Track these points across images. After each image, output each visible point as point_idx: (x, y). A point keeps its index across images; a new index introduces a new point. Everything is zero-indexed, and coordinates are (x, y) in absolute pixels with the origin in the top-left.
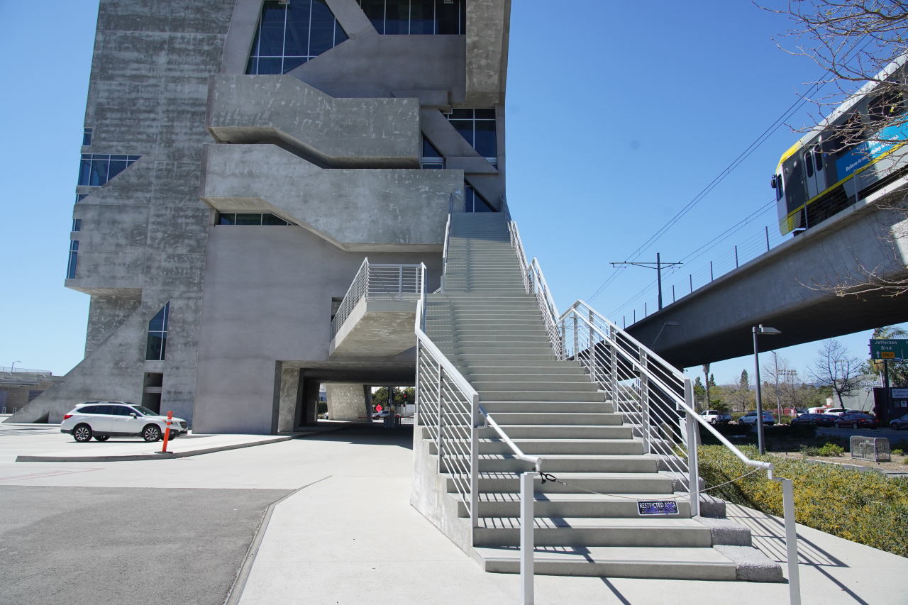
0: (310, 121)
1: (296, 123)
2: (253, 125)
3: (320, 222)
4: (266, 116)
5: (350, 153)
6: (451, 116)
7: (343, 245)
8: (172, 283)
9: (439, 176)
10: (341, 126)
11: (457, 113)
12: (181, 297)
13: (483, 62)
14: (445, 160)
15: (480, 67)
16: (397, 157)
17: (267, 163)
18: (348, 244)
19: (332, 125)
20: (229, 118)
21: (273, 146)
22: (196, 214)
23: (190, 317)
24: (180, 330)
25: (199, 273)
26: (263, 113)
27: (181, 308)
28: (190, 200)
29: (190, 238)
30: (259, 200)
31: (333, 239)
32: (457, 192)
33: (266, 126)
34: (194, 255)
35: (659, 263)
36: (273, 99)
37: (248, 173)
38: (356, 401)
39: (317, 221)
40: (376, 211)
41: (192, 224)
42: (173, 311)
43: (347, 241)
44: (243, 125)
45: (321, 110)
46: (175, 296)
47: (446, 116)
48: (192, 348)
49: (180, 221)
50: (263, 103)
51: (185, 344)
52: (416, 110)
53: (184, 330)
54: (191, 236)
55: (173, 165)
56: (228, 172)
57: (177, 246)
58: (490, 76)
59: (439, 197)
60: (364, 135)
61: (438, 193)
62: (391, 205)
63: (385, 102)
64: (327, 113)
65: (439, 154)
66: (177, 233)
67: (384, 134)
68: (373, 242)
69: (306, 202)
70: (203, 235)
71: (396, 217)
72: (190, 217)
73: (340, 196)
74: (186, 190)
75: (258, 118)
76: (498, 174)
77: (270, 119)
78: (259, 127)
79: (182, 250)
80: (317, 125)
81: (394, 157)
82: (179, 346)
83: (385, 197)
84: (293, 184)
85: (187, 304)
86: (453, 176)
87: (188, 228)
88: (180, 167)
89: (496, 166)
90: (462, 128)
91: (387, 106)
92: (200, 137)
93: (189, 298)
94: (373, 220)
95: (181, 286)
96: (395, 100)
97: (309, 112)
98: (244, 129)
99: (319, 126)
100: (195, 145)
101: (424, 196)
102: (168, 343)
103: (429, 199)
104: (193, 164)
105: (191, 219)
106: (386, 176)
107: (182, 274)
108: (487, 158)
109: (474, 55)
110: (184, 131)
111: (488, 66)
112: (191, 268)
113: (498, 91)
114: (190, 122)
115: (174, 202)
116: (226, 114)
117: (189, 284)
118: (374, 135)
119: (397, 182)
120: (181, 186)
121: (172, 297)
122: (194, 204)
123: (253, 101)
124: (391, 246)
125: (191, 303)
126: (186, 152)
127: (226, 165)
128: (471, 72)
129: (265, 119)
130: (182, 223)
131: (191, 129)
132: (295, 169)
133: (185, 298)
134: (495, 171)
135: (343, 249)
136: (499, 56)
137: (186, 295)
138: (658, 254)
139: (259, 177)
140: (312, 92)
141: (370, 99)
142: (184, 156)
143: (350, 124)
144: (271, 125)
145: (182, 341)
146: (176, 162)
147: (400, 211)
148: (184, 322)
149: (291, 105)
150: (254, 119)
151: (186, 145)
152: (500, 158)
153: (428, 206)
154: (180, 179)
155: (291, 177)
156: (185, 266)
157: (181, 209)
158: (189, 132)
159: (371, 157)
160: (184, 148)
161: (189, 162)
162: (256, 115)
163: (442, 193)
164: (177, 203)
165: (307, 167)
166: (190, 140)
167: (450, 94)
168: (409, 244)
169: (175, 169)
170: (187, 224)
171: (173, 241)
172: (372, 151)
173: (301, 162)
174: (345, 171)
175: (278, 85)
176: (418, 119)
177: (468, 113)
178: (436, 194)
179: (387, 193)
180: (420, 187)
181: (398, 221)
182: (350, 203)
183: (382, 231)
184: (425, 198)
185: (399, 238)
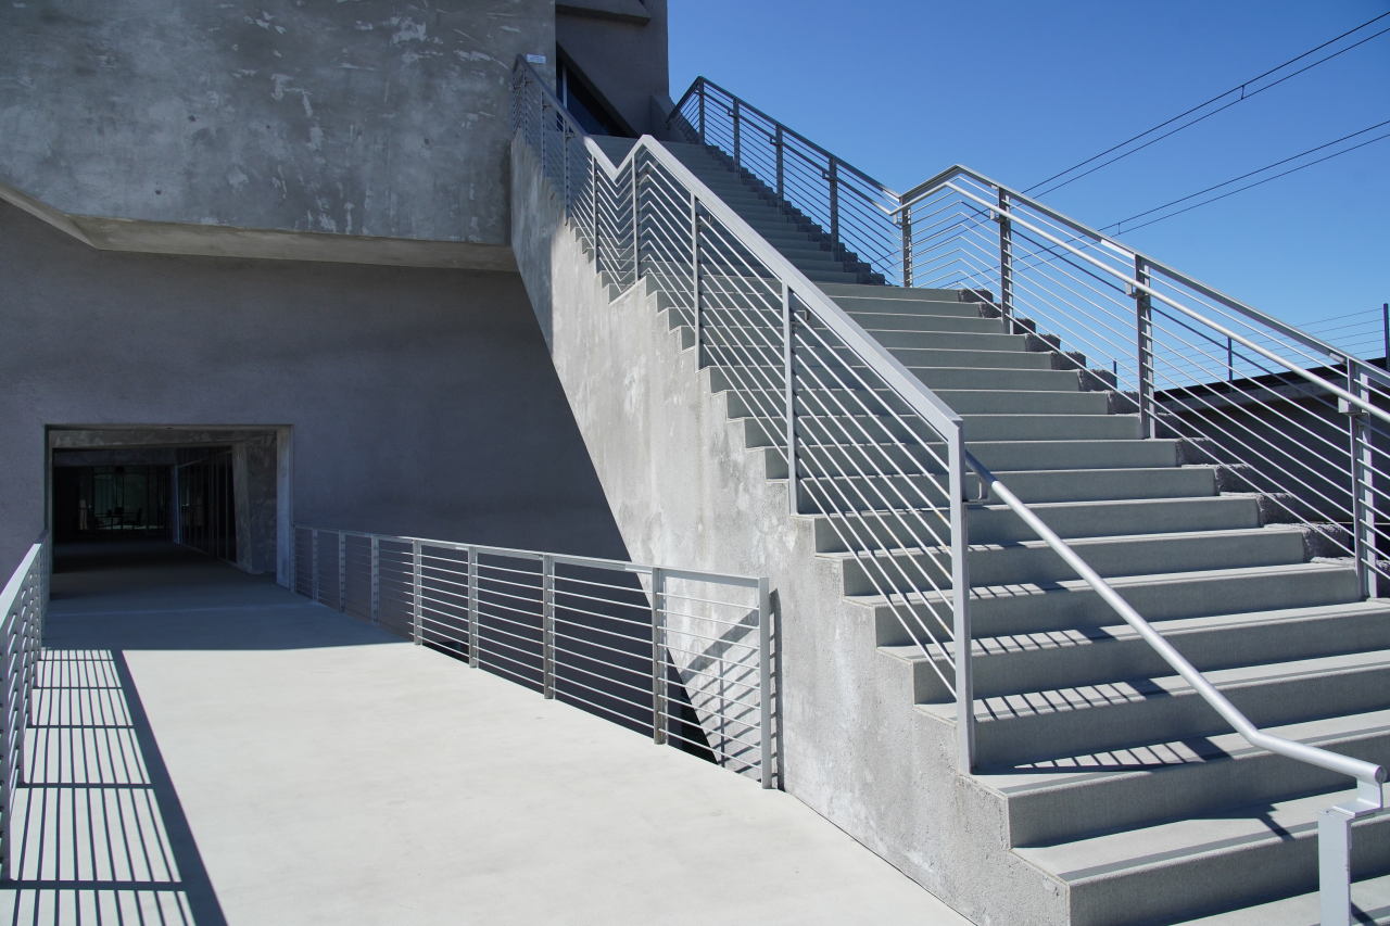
7: (75, 222)
18: (98, 220)
32: (530, 59)
40: (216, 99)
43: (91, 208)
59: (468, 68)
61: (463, 54)
62: (280, 79)
68: (209, 221)
71: (300, 130)
83: (253, 46)
94: (202, 135)
101: (409, 57)
103: (430, 71)
124: (285, 237)
134: (636, 10)
147: (314, 106)
153: (427, 98)
163: (477, 56)
168: (356, 237)
178: (456, 58)
179: (263, 29)
180: (395, 21)
181: (312, 146)
182: (102, 53)
183: (243, 177)
184: (413, 65)
185: (316, 212)
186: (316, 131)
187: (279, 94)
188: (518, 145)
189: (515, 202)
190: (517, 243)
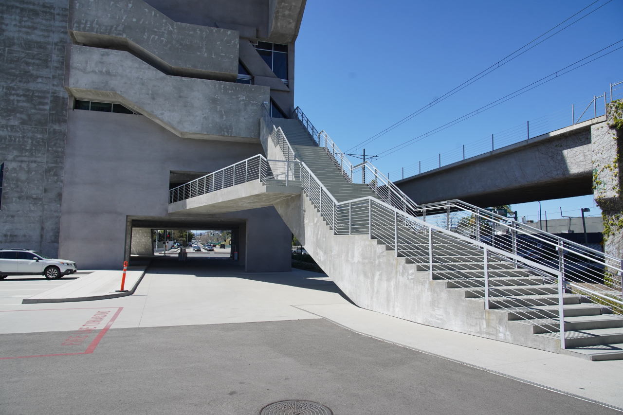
0: (157, 37)
1: (145, 37)
2: (109, 34)
3: (165, 115)
4: (120, 28)
5: (188, 66)
6: (257, 47)
7: (181, 134)
8: (6, 148)
9: (253, 89)
10: (181, 44)
11: (261, 45)
12: (14, 160)
13: (287, 12)
14: (253, 78)
15: (284, 16)
16: (223, 73)
17: (122, 66)
18: (187, 133)
19: (174, 42)
20: (88, 25)
21: (126, 53)
22: (27, 93)
23: (23, 176)
24: (14, 187)
25: (30, 142)
26: (118, 26)
27: (15, 169)
28: (20, 81)
29: (21, 113)
30: (115, 94)
31: (174, 129)
32: (265, 102)
33: (121, 36)
34: (26, 127)
35: (364, 155)
36: (126, 16)
37: (106, 72)
38: (143, 240)
39: (162, 114)
40: (207, 111)
41: (23, 101)
42: (7, 172)
43: (186, 130)
44: (101, 33)
45: (165, 30)
46: (9, 159)
47: (254, 46)
48: (25, 200)
49: (12, 98)
50: (118, 18)
51: (20, 198)
52: (237, 40)
53: (18, 187)
54: (23, 111)
55: (4, 50)
56: (89, 69)
57: (9, 119)
58: (290, 23)
59: (253, 105)
60: (199, 54)
61: (252, 102)
62: (218, 107)
63: (214, 30)
64: (170, 33)
65: (248, 73)
66: (10, 108)
67: (213, 55)
68: (205, 133)
69: (153, 99)
70: (33, 111)
71: (222, 117)
72: (21, 96)
73: (180, 97)
74: (18, 73)
75: (114, 29)
76: (288, 92)
77: (124, 31)
78: (113, 36)
79: (14, 122)
80: (162, 41)
81: (220, 72)
82: (14, 199)
83: (214, 101)
84: (143, 84)
85: (20, 166)
86: (262, 91)
87: (20, 104)
88: (10, 53)
89: (288, 86)
90: (266, 56)
91: (216, 34)
92: (29, 30)
93: (22, 161)
94: (205, 117)
95: (15, 152)
96: (222, 30)
97: (156, 30)
98: (101, 36)
99: (164, 42)
100: (25, 36)
101: (242, 103)
102: (4, 197)
103: (246, 105)
104: (23, 52)
105: (22, 97)
106: (215, 86)
107: (15, 141)
108: (283, 80)
109: (281, 6)
110: (14, 23)
111: (289, 15)
112: (23, 137)
113: (294, 34)
114: (20, 16)
115: (6, 82)
116: (86, 22)
117: (21, 149)
118: (206, 54)
119: (222, 91)
120: (12, 69)
121: (6, 160)
122: (25, 85)
123: (109, 15)
124: (217, 136)
125: (24, 165)
126: (16, 41)
127: (86, 62)
128: (277, 18)
129: (119, 31)
130: (14, 100)
131: (20, 22)
132: (145, 73)
133: (19, 161)
134: (287, 89)
135: (180, 136)
136: (298, 10)
137: (20, 159)
138: (364, 149)
139: (115, 76)
140: (158, 15)
141: (203, 27)
142: (14, 44)
143: (187, 43)
144: (124, 36)
145: (16, 195)
146: (7, 49)
147: (224, 112)
148: (18, 180)
149: (141, 22)
150: (111, 29)
151: (16, 35)
152: (290, 81)
153: (245, 110)
154: (11, 63)
155: (142, 79)
156: (18, 135)
157: (13, 89)
158: (18, 24)
159: (203, 70)
160: (14, 37)
161: (19, 50)
162: (112, 27)
163: (254, 102)
164: (9, 82)
165: (154, 72)
166: (19, 31)
167: (257, 31)
168: (231, 136)
169: (6, 55)
170: (18, 101)
171: (5, 114)
172: (205, 66)
173: (149, 69)
174: (184, 78)
175: (130, 5)
176: (238, 47)
177: (269, 46)
178: (251, 102)
179: (216, 98)
180: (239, 96)
181: (224, 119)
182: (188, 103)
183: (211, 125)
184: (243, 104)
185: (224, 131)
186: (225, 117)
187: (218, 110)
188: (262, 120)
189: (261, 130)
190: (261, 138)
